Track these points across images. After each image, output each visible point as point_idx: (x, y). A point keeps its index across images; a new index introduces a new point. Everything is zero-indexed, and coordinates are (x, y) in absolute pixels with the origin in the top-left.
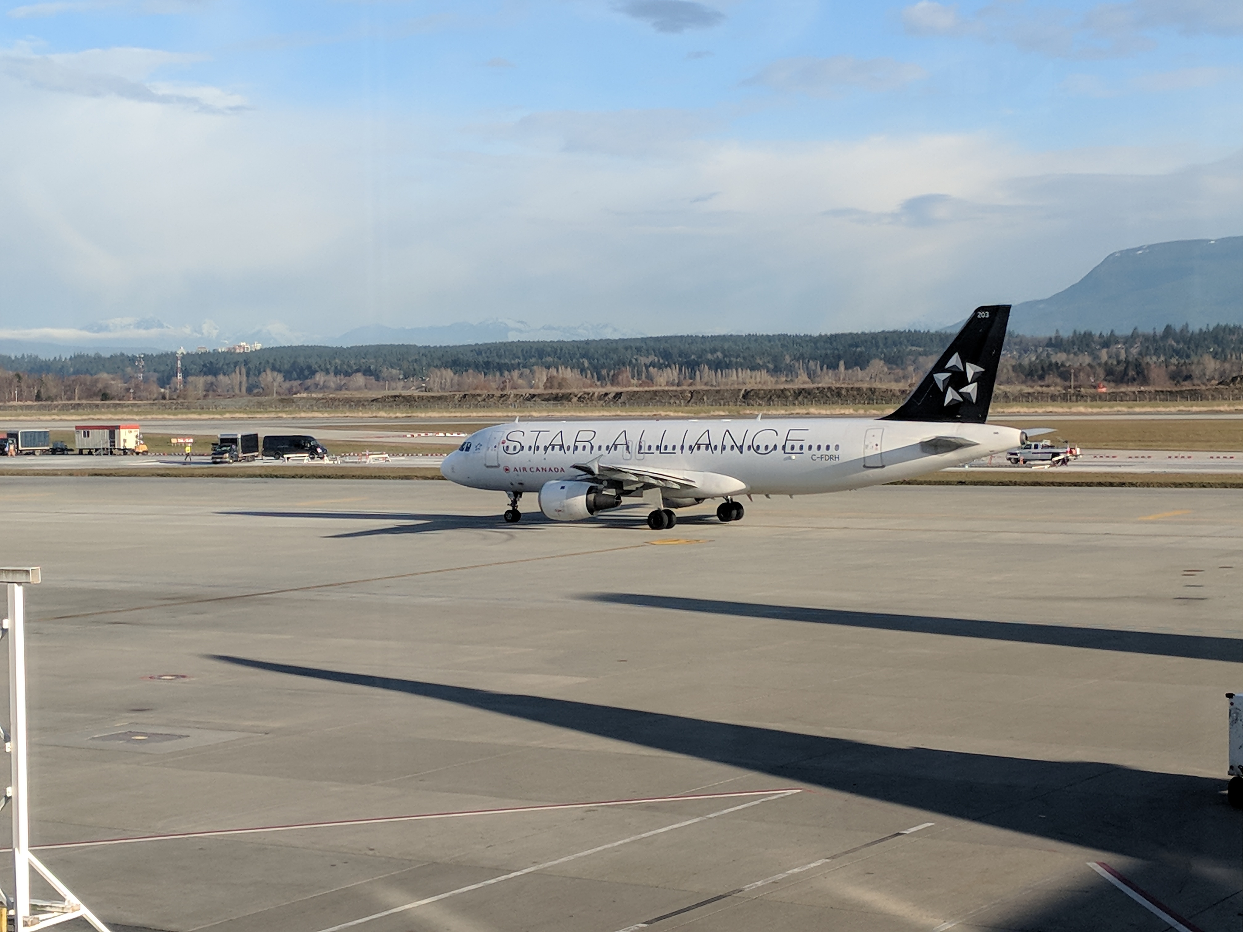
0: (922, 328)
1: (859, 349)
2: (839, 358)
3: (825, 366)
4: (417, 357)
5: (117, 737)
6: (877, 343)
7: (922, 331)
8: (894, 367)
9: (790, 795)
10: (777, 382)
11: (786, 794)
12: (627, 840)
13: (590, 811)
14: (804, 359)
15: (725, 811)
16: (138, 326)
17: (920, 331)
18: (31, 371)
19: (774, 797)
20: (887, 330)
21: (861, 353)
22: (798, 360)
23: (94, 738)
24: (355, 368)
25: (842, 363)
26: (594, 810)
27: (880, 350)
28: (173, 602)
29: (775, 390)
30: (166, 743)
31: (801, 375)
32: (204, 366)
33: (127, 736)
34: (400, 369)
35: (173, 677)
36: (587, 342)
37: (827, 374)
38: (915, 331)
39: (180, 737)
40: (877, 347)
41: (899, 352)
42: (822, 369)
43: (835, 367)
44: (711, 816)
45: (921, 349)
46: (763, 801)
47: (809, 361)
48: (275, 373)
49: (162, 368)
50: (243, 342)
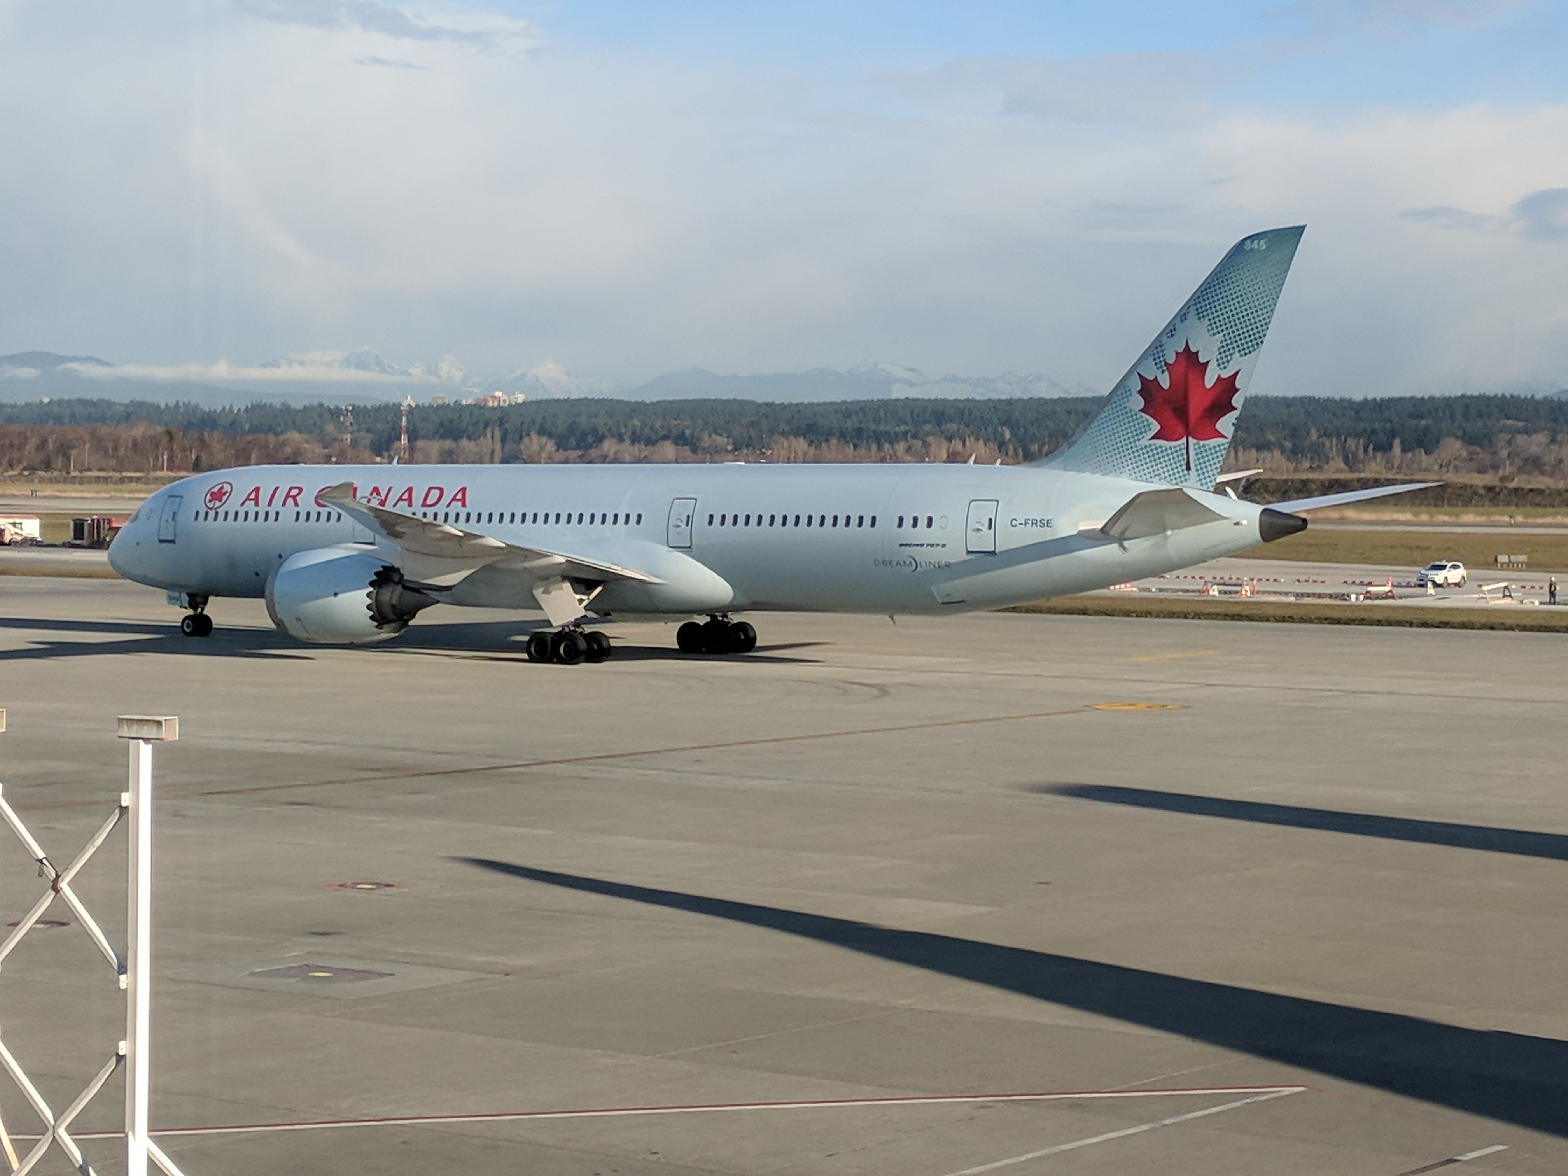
0: (1523, 393)
1: (1423, 422)
2: (1393, 434)
3: (1371, 446)
4: (754, 419)
5: (288, 972)
6: (1452, 414)
7: (1523, 396)
8: (1478, 449)
9: (1287, 1095)
10: (1296, 470)
11: (1283, 1094)
12: (1039, 1154)
13: (984, 1107)
14: (1338, 436)
15: (1190, 1116)
16: (347, 363)
17: (1519, 396)
18: (189, 426)
19: (1265, 1098)
20: (1469, 393)
21: (1426, 429)
22: (1329, 436)
23: (254, 974)
24: (663, 433)
25: (1397, 443)
26: (990, 1107)
27: (1456, 425)
28: (380, 775)
29: (1293, 481)
30: (360, 984)
31: (1333, 459)
32: (441, 424)
33: (304, 971)
34: (728, 437)
35: (374, 887)
36: (1010, 402)
37: (1375, 458)
38: (1512, 396)
39: (381, 975)
40: (1452, 419)
41: (1486, 426)
42: (1366, 451)
43: (1386, 448)
44: (1167, 1122)
45: (1521, 424)
46: (1247, 1103)
47: (1346, 440)
48: (544, 439)
49: (380, 426)
50: (498, 390)
